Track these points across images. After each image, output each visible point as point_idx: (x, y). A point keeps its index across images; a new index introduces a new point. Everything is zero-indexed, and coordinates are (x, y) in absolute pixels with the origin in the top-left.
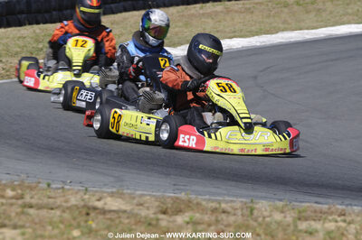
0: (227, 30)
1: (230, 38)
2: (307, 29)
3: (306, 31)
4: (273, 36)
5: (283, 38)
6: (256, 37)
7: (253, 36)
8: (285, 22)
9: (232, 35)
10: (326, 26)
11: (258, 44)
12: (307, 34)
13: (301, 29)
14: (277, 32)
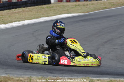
0: (23, 18)
1: (24, 20)
2: (51, 16)
3: (50, 17)
4: (39, 19)
5: (42, 20)
6: (33, 20)
7: (32, 19)
8: (43, 14)
9: (25, 19)
10: (57, 15)
11: (34, 22)
12: (50, 18)
13: (48, 16)
14: (40, 18)
